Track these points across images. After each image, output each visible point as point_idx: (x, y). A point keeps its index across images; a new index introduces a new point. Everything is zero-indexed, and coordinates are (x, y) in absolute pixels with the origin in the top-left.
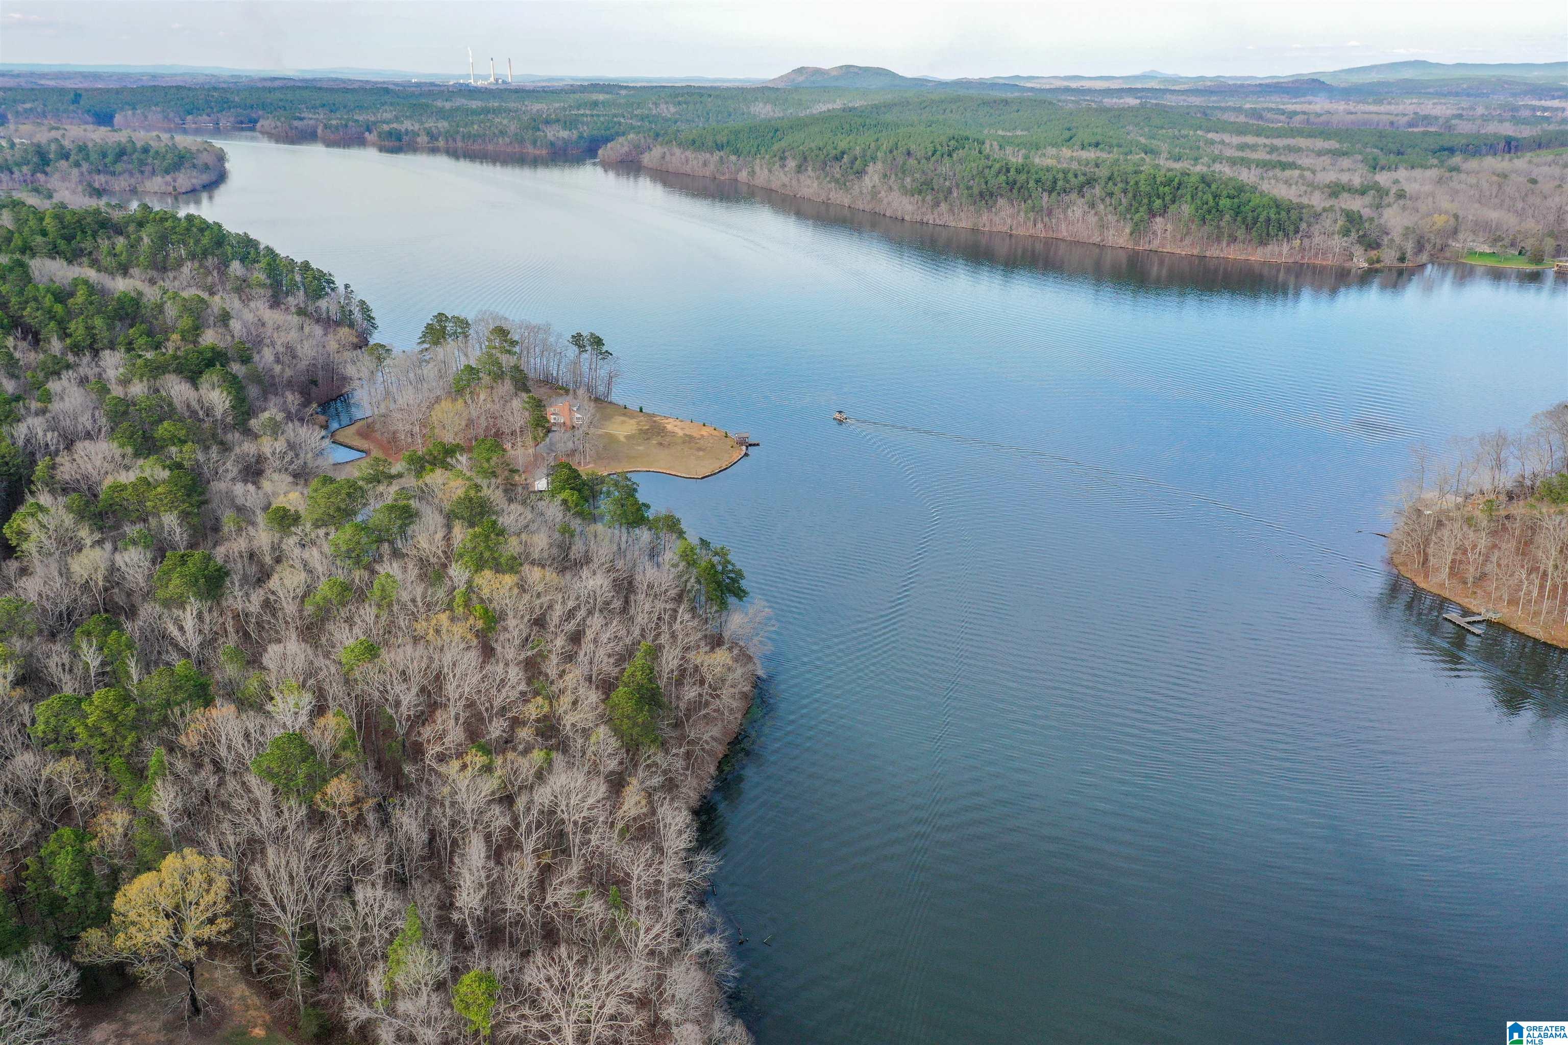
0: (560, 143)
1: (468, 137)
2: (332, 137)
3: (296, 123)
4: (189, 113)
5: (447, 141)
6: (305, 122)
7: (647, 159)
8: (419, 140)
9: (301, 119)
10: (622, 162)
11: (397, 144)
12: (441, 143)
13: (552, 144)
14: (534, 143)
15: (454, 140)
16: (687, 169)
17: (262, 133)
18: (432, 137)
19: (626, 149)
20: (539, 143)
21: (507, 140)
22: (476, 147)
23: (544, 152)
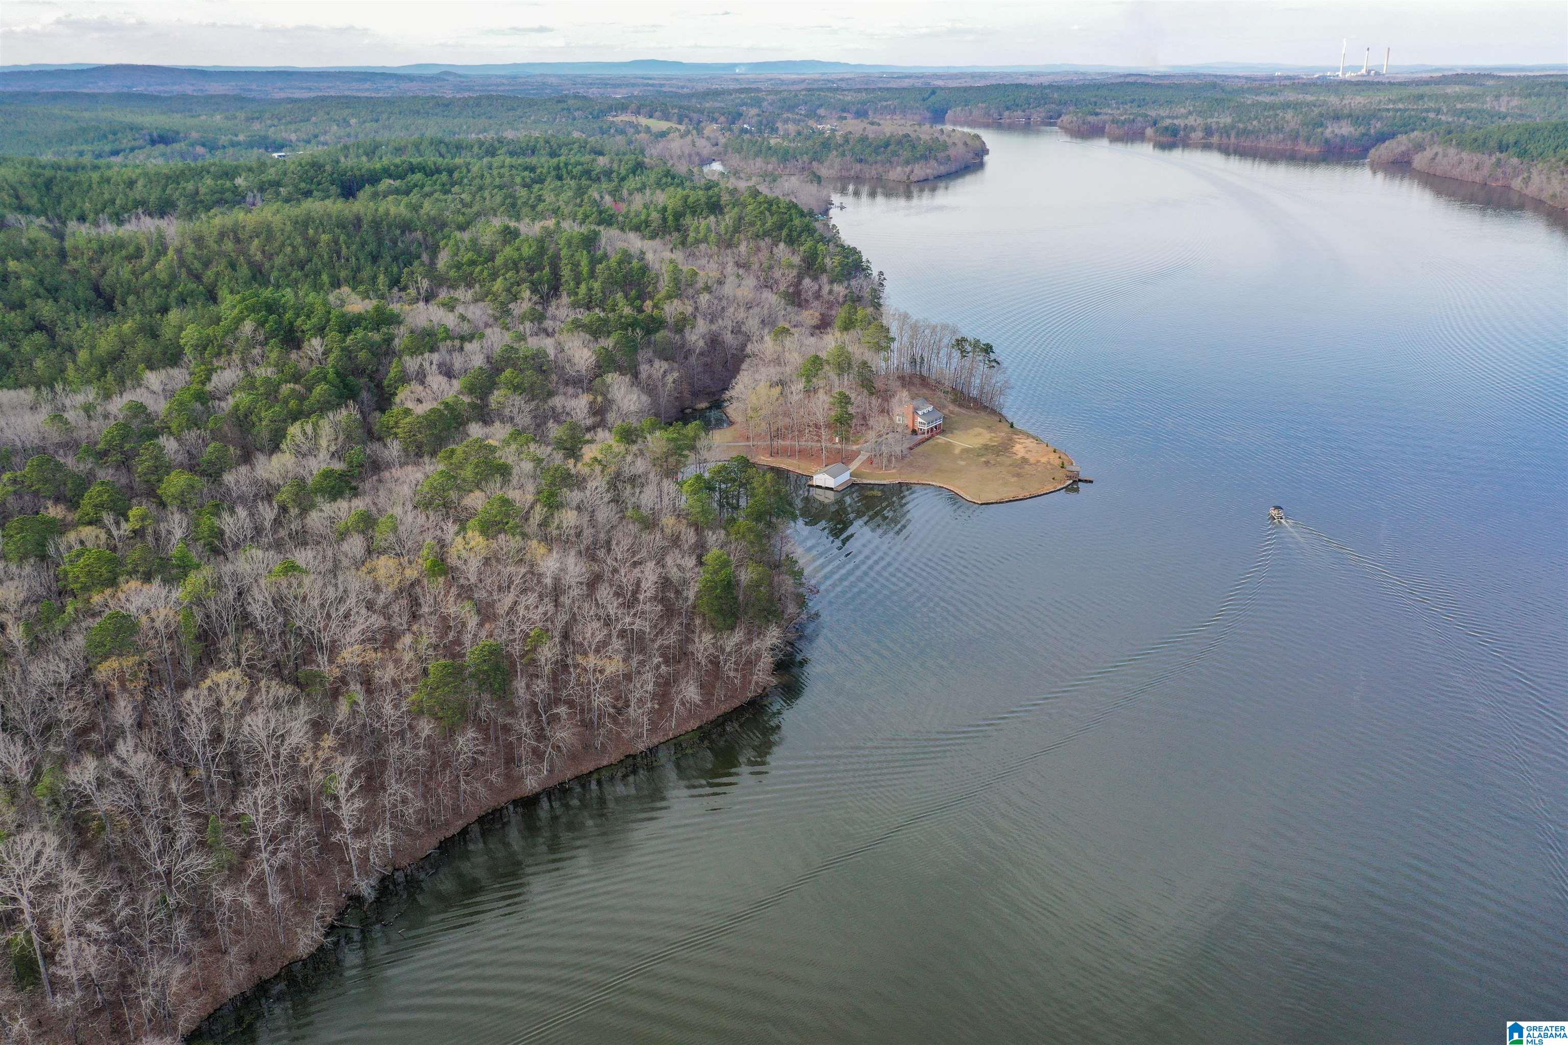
0: (1338, 140)
1: (1245, 132)
2: (1117, 131)
3: (1091, 119)
4: (1008, 108)
5: (1221, 137)
6: (1100, 117)
7: (1419, 161)
8: (1193, 135)
9: (1097, 114)
10: (1393, 163)
11: (1171, 139)
12: (1215, 139)
13: (1327, 141)
14: (1308, 140)
15: (1229, 137)
16: (1456, 173)
17: (1061, 127)
18: (1208, 131)
19: (1403, 148)
20: (1311, 141)
21: (1281, 136)
22: (1248, 144)
23: (1316, 150)
